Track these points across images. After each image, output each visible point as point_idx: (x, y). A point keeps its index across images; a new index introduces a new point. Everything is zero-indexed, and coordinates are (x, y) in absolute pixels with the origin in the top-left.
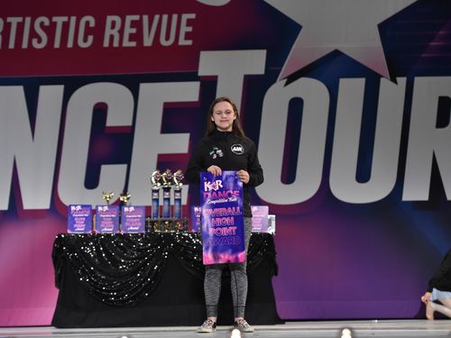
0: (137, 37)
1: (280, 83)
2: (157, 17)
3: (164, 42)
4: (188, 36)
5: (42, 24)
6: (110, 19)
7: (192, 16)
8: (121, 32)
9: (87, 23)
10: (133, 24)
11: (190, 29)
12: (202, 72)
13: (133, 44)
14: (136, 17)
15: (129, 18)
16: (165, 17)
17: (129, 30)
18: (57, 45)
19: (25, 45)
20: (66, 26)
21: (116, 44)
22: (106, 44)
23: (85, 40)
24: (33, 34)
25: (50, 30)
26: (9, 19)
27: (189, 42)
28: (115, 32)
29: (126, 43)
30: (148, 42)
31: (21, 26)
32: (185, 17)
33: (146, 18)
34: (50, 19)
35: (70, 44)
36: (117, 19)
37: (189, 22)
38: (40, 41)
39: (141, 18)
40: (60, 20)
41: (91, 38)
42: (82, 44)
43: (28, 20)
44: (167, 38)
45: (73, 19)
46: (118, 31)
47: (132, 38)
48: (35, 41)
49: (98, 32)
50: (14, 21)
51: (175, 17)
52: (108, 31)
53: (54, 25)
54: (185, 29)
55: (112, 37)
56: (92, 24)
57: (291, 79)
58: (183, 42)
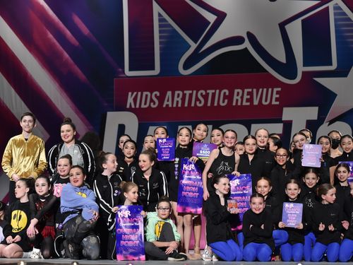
0: (250, 100)
1: (325, 124)
2: (261, 90)
3: (264, 103)
4: (277, 100)
5: (202, 94)
6: (236, 91)
7: (279, 89)
8: (242, 98)
9: (225, 93)
10: (248, 93)
11: (278, 96)
12: (284, 118)
13: (248, 104)
14: (250, 90)
15: (246, 91)
16: (265, 90)
17: (246, 97)
18: (209, 104)
19: (193, 105)
20: (214, 95)
21: (239, 104)
22: (234, 104)
23: (223, 102)
24: (197, 99)
25: (206, 97)
26: (185, 92)
27: (278, 103)
28: (239, 98)
29: (245, 103)
30: (256, 102)
31: (191, 95)
32: (275, 90)
33: (255, 90)
34: (206, 91)
35: (216, 104)
36: (240, 91)
37: (277, 93)
38: (200, 102)
39: (252, 91)
40: (211, 92)
41: (226, 101)
42: (222, 104)
43: (195, 92)
44: (266, 101)
45: (218, 91)
46: (240, 97)
47: (247, 100)
48: (198, 103)
49: (230, 97)
50: (188, 92)
51: (270, 90)
52: (235, 97)
53: (207, 94)
54: (275, 96)
55: (237, 100)
56: (227, 94)
57: (331, 122)
58: (274, 103)
